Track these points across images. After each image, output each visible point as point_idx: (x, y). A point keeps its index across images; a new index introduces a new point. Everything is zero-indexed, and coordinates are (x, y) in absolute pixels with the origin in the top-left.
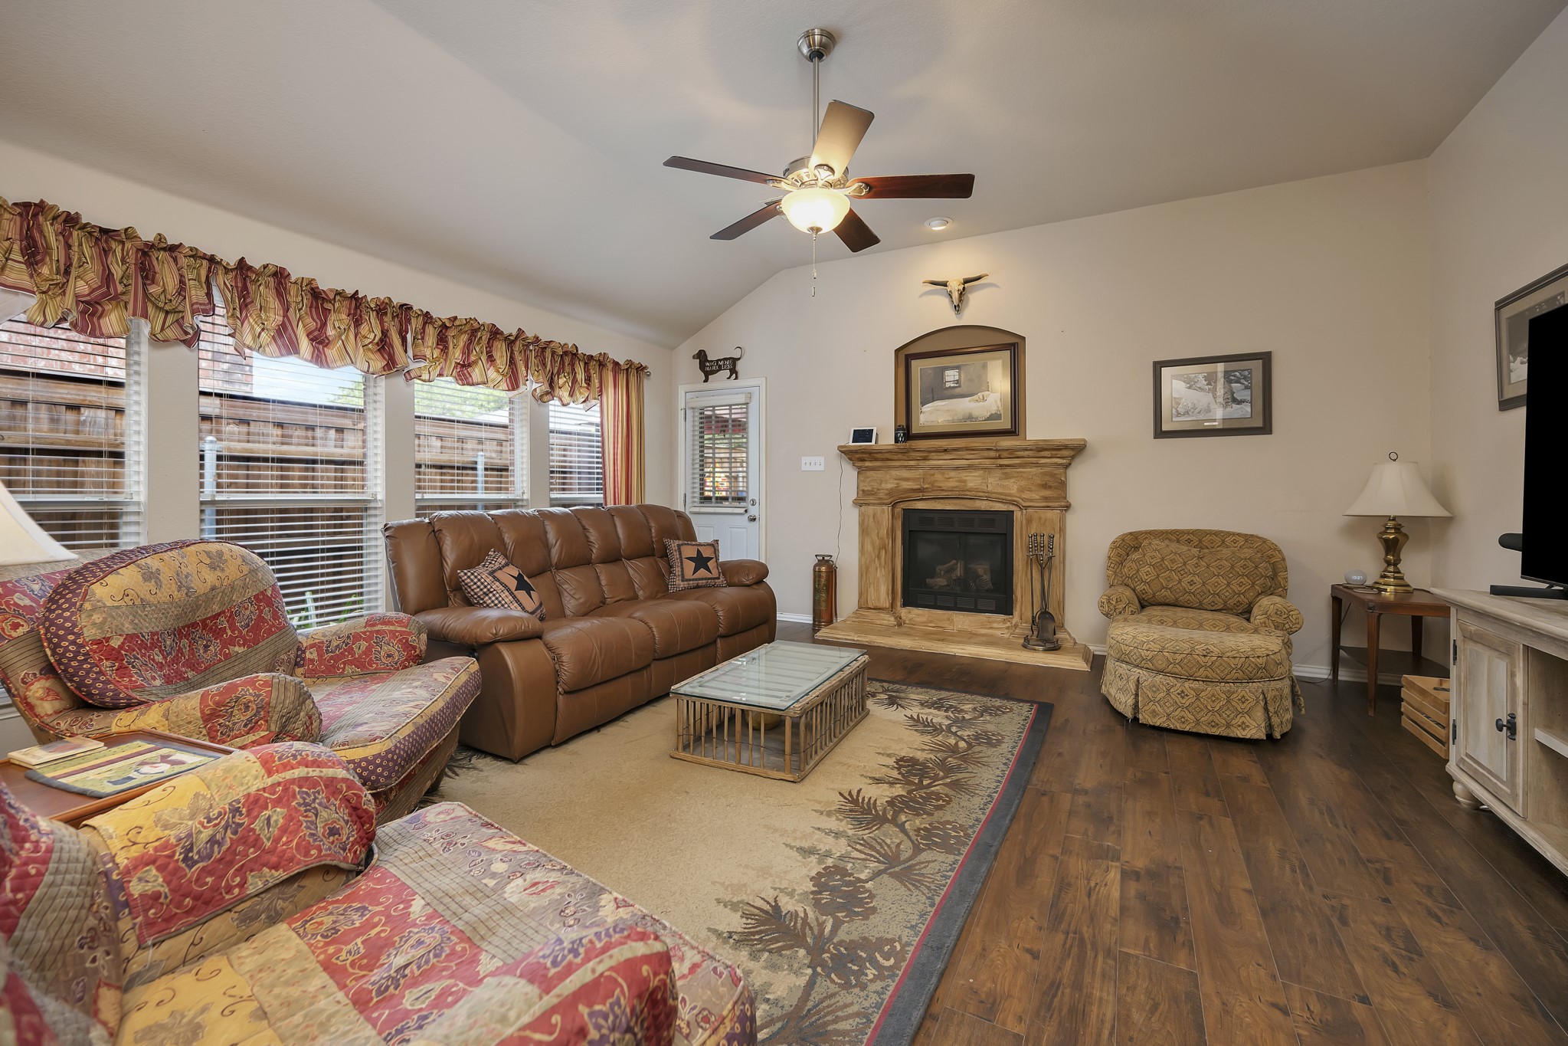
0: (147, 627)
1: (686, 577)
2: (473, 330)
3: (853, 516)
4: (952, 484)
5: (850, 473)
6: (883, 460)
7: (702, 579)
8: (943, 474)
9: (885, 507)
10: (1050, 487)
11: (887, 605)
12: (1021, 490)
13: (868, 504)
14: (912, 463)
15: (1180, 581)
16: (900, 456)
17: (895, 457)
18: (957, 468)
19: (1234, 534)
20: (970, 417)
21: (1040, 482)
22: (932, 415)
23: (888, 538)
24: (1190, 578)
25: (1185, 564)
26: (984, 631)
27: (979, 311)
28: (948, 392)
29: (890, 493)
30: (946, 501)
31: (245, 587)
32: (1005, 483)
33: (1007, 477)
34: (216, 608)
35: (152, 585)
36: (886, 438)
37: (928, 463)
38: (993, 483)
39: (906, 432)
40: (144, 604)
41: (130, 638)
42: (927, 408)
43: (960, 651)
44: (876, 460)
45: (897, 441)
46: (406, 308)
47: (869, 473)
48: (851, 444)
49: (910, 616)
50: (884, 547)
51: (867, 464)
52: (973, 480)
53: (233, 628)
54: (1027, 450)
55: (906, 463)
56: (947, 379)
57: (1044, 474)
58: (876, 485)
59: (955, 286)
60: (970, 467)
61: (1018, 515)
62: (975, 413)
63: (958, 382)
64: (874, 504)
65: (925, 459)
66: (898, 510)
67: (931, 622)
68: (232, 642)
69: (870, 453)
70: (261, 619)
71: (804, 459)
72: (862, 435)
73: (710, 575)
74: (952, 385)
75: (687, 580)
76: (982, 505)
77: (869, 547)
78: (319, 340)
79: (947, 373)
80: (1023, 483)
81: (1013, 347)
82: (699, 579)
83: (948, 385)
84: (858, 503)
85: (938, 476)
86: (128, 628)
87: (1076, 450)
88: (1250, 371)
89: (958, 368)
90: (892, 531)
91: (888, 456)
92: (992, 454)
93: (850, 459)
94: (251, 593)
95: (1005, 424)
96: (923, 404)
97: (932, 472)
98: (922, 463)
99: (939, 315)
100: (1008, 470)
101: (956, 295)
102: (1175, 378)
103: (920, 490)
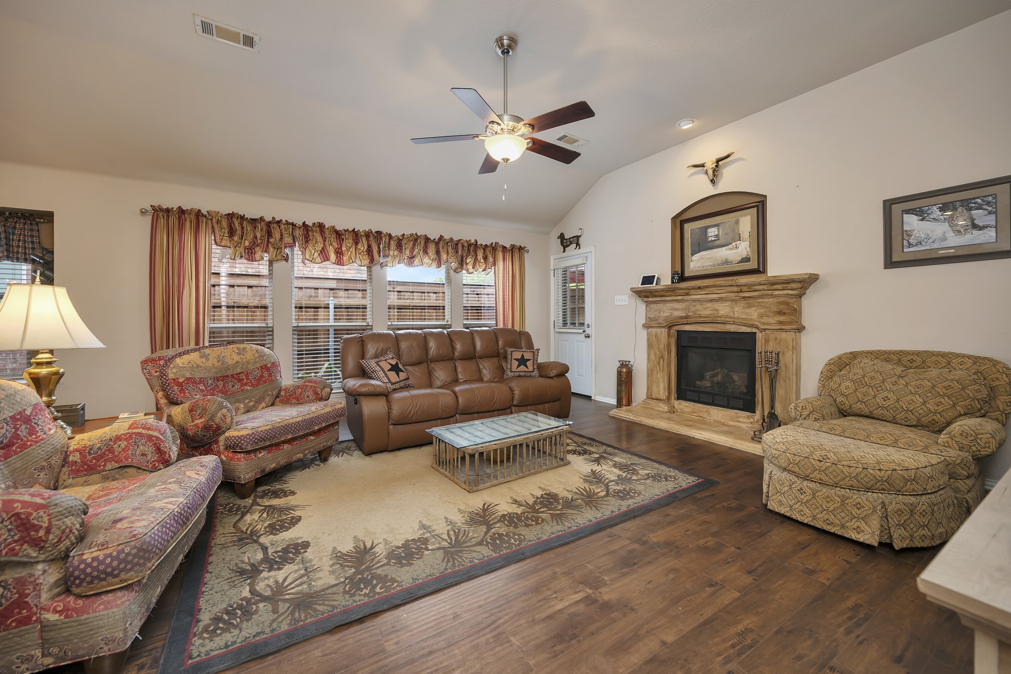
0: (198, 376)
1: (512, 370)
2: (415, 239)
3: (643, 334)
4: (707, 312)
5: (641, 305)
6: (660, 296)
7: (522, 372)
8: (702, 305)
9: (663, 329)
10: (784, 314)
11: (664, 397)
12: (761, 316)
13: (652, 327)
14: (679, 298)
15: (874, 397)
16: (670, 293)
17: (667, 294)
18: (711, 301)
19: (963, 356)
20: (727, 262)
21: (776, 310)
22: (697, 263)
23: (665, 350)
24: (885, 394)
25: (883, 381)
26: (733, 423)
27: (730, 181)
28: (710, 245)
29: (666, 319)
30: (706, 325)
31: (255, 363)
32: (748, 311)
33: (750, 306)
34: (239, 371)
35: (204, 360)
36: (664, 280)
37: (690, 297)
38: (739, 311)
39: (680, 276)
40: (198, 366)
41: (188, 379)
42: (696, 257)
43: (698, 435)
44: (656, 296)
45: (673, 282)
46: (379, 233)
47: (653, 306)
48: (640, 286)
49: (681, 407)
50: (662, 357)
51: (651, 299)
52: (724, 309)
53: (247, 378)
54: (761, 285)
55: (675, 298)
56: (710, 235)
57: (781, 303)
58: (657, 314)
59: (710, 165)
60: (720, 300)
61: (760, 336)
62: (730, 258)
63: (717, 236)
64: (655, 327)
65: (687, 294)
66: (673, 331)
67: (695, 412)
68: (246, 384)
69: (651, 292)
70: (262, 376)
71: (617, 298)
72: (648, 280)
73: (527, 370)
74: (713, 239)
75: (513, 372)
76: (732, 328)
77: (653, 357)
78: (339, 253)
79: (710, 230)
80: (762, 311)
81: (759, 204)
82: (520, 372)
83: (710, 239)
84: (646, 326)
85: (699, 307)
86: (188, 375)
87: (807, 282)
88: (995, 196)
89: (717, 225)
90: (669, 345)
91: (662, 293)
92: (735, 289)
93: (641, 297)
94: (258, 365)
95: (753, 265)
96: (692, 255)
97: (694, 304)
98: (686, 298)
99: (701, 188)
100: (751, 301)
101: (710, 172)
102: (908, 212)
103: (686, 317)
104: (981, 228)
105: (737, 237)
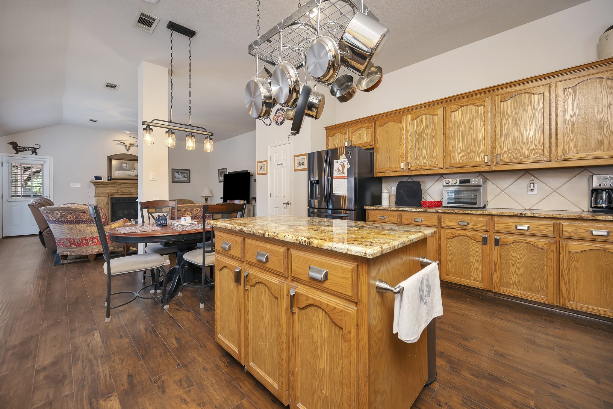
3: (93, 199)
4: (127, 191)
5: (93, 187)
6: (106, 185)
9: (106, 197)
13: (100, 196)
14: (115, 186)
16: (112, 184)
17: (111, 184)
20: (130, 175)
22: (118, 174)
23: (107, 205)
28: (123, 169)
29: (108, 193)
30: (125, 195)
36: (105, 179)
37: (120, 186)
39: (110, 178)
42: (117, 172)
44: (104, 185)
45: (108, 180)
47: (100, 188)
48: (94, 180)
50: (105, 207)
51: (100, 186)
55: (113, 186)
58: (102, 191)
59: (127, 144)
62: (131, 175)
63: (126, 167)
64: (102, 196)
65: (120, 185)
66: (109, 198)
69: (101, 183)
72: (98, 178)
76: (135, 196)
79: (123, 164)
83: (123, 167)
84: (96, 196)
85: (123, 189)
88: (186, 172)
89: (126, 163)
90: (107, 203)
93: (94, 184)
96: (115, 171)
97: (121, 188)
98: (118, 186)
99: (123, 150)
101: (127, 147)
102: (176, 172)
103: (118, 193)
104: (186, 177)
105: (134, 169)
